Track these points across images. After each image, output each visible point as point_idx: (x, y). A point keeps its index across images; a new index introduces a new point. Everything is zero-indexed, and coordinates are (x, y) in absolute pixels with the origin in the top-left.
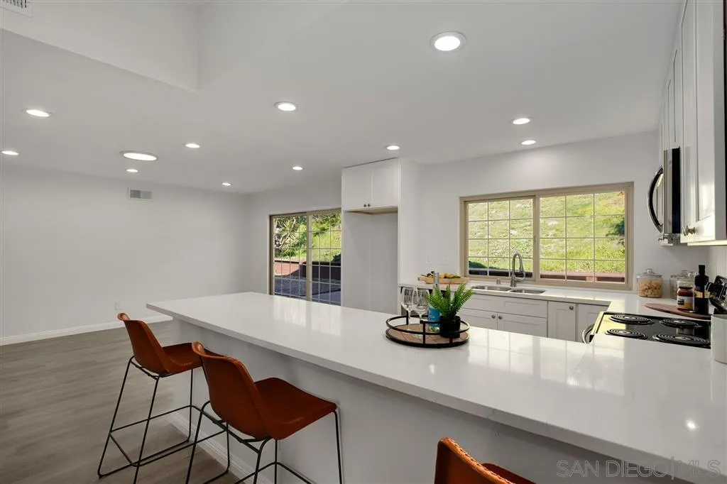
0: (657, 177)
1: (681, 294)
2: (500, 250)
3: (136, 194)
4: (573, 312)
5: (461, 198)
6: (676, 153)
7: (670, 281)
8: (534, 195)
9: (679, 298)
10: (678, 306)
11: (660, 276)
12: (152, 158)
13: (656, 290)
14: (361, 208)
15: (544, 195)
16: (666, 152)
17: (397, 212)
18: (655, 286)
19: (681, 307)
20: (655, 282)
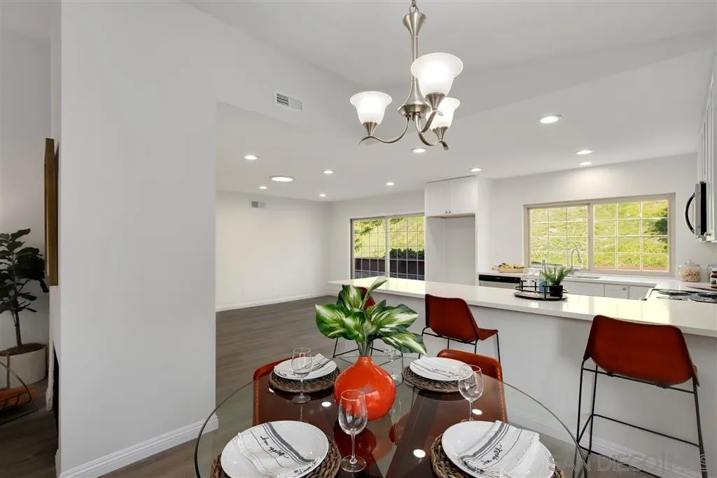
0: (691, 199)
1: (713, 277)
2: (542, 247)
3: (255, 204)
4: (626, 291)
5: (524, 205)
6: (703, 186)
7: (707, 269)
8: (588, 203)
9: (712, 279)
10: (711, 285)
11: (699, 266)
12: (290, 180)
13: (695, 276)
14: (442, 213)
15: (596, 203)
16: (697, 185)
17: (474, 216)
18: (694, 273)
19: (714, 285)
20: (695, 269)
